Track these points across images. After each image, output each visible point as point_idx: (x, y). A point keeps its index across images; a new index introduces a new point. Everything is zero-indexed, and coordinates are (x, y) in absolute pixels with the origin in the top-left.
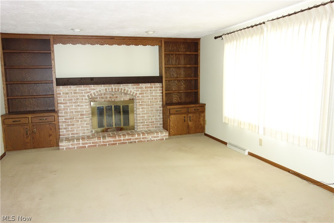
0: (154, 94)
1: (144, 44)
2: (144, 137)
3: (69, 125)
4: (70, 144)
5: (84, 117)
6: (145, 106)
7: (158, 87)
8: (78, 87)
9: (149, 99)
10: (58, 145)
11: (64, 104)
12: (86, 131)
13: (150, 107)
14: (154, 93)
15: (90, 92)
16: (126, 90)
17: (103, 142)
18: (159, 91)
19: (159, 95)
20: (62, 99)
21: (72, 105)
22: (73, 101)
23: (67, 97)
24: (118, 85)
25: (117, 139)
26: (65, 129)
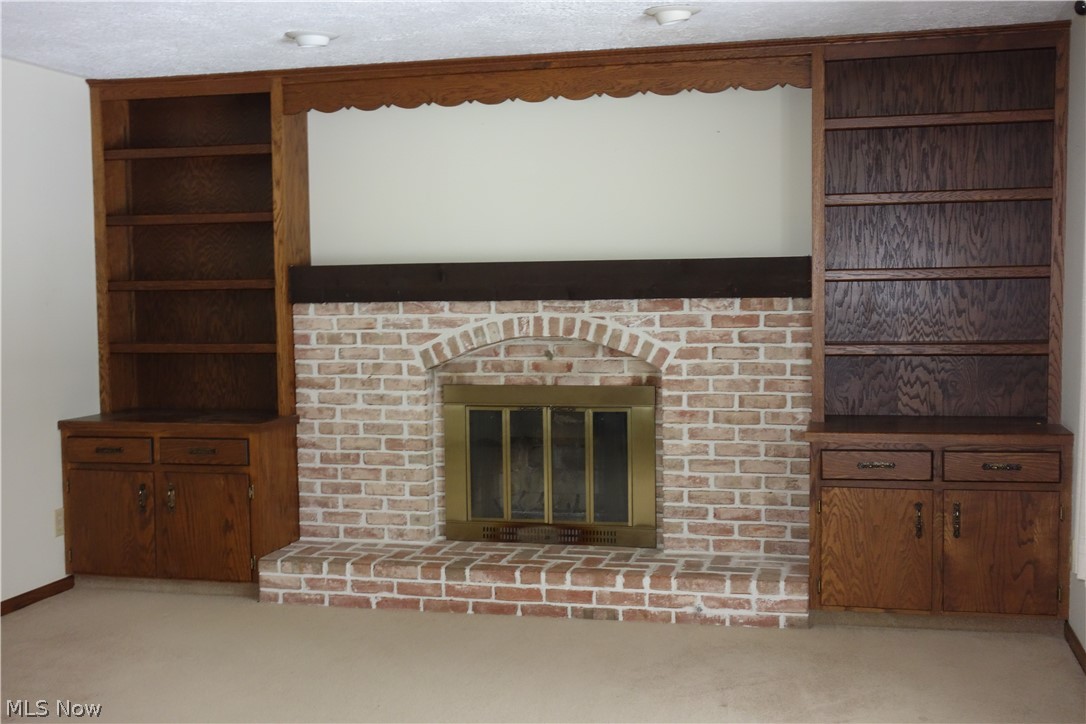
0: (762, 359)
1: (710, 83)
2: (663, 597)
3: (336, 489)
4: (303, 576)
5: (401, 457)
6: (711, 425)
7: (790, 319)
8: (382, 308)
9: (734, 385)
10: (254, 578)
11: (321, 387)
12: (408, 527)
13: (737, 427)
14: (762, 351)
15: (435, 335)
16: (609, 332)
17: (450, 590)
18: (794, 340)
19: (793, 367)
20: (314, 363)
21: (355, 396)
22: (359, 375)
23: (333, 358)
24: (570, 304)
25: (518, 585)
26: (323, 504)
